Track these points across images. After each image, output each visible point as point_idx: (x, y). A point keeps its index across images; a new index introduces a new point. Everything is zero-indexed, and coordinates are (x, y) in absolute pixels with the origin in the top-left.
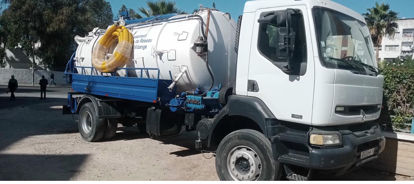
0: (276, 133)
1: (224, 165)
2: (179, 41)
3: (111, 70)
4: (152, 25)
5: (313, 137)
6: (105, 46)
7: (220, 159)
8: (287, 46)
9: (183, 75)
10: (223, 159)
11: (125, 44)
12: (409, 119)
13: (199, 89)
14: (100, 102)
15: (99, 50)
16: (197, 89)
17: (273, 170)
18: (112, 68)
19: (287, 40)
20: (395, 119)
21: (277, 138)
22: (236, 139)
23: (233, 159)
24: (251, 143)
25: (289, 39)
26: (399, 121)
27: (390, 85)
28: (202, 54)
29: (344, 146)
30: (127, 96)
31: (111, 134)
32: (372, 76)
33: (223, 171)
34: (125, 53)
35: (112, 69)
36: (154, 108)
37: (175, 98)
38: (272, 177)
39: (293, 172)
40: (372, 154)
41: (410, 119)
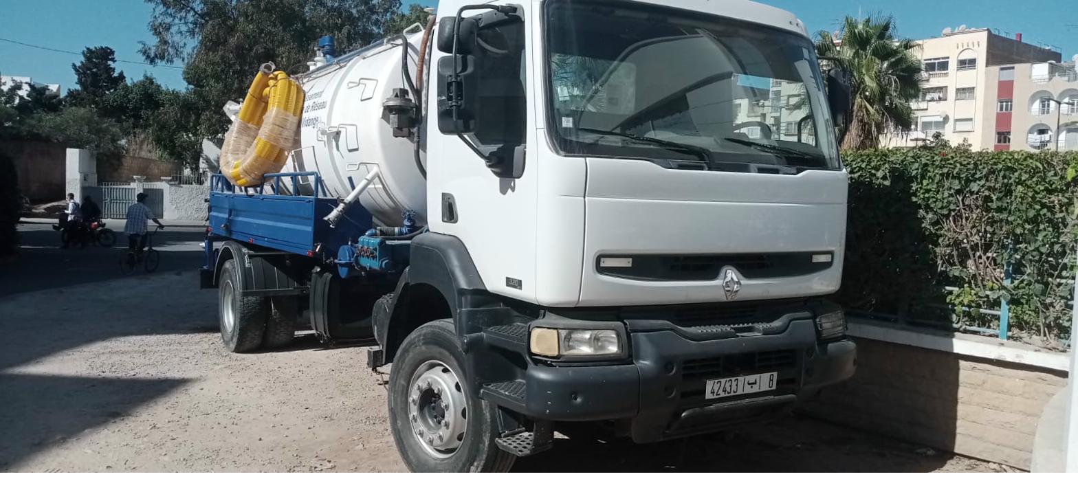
0: (481, 326)
1: (402, 408)
2: (363, 102)
3: (253, 181)
4: (338, 67)
5: (537, 334)
6: (252, 124)
7: (394, 394)
8: (454, 104)
9: (369, 186)
10: (400, 393)
11: (276, 116)
12: (993, 296)
13: (410, 219)
14: (250, 257)
15: (237, 133)
16: (406, 223)
17: (487, 421)
18: (253, 175)
19: (453, 88)
20: (958, 296)
21: (481, 338)
22: (421, 344)
23: (415, 395)
24: (447, 353)
25: (459, 84)
26: (966, 302)
27: (934, 200)
28: (402, 131)
29: (634, 362)
30: (273, 241)
31: (282, 334)
32: (778, 173)
33: (399, 423)
34: (276, 140)
35: (253, 179)
36: (319, 270)
37: (348, 244)
38: (484, 438)
39: (524, 428)
40: (765, 388)
41: (995, 297)
